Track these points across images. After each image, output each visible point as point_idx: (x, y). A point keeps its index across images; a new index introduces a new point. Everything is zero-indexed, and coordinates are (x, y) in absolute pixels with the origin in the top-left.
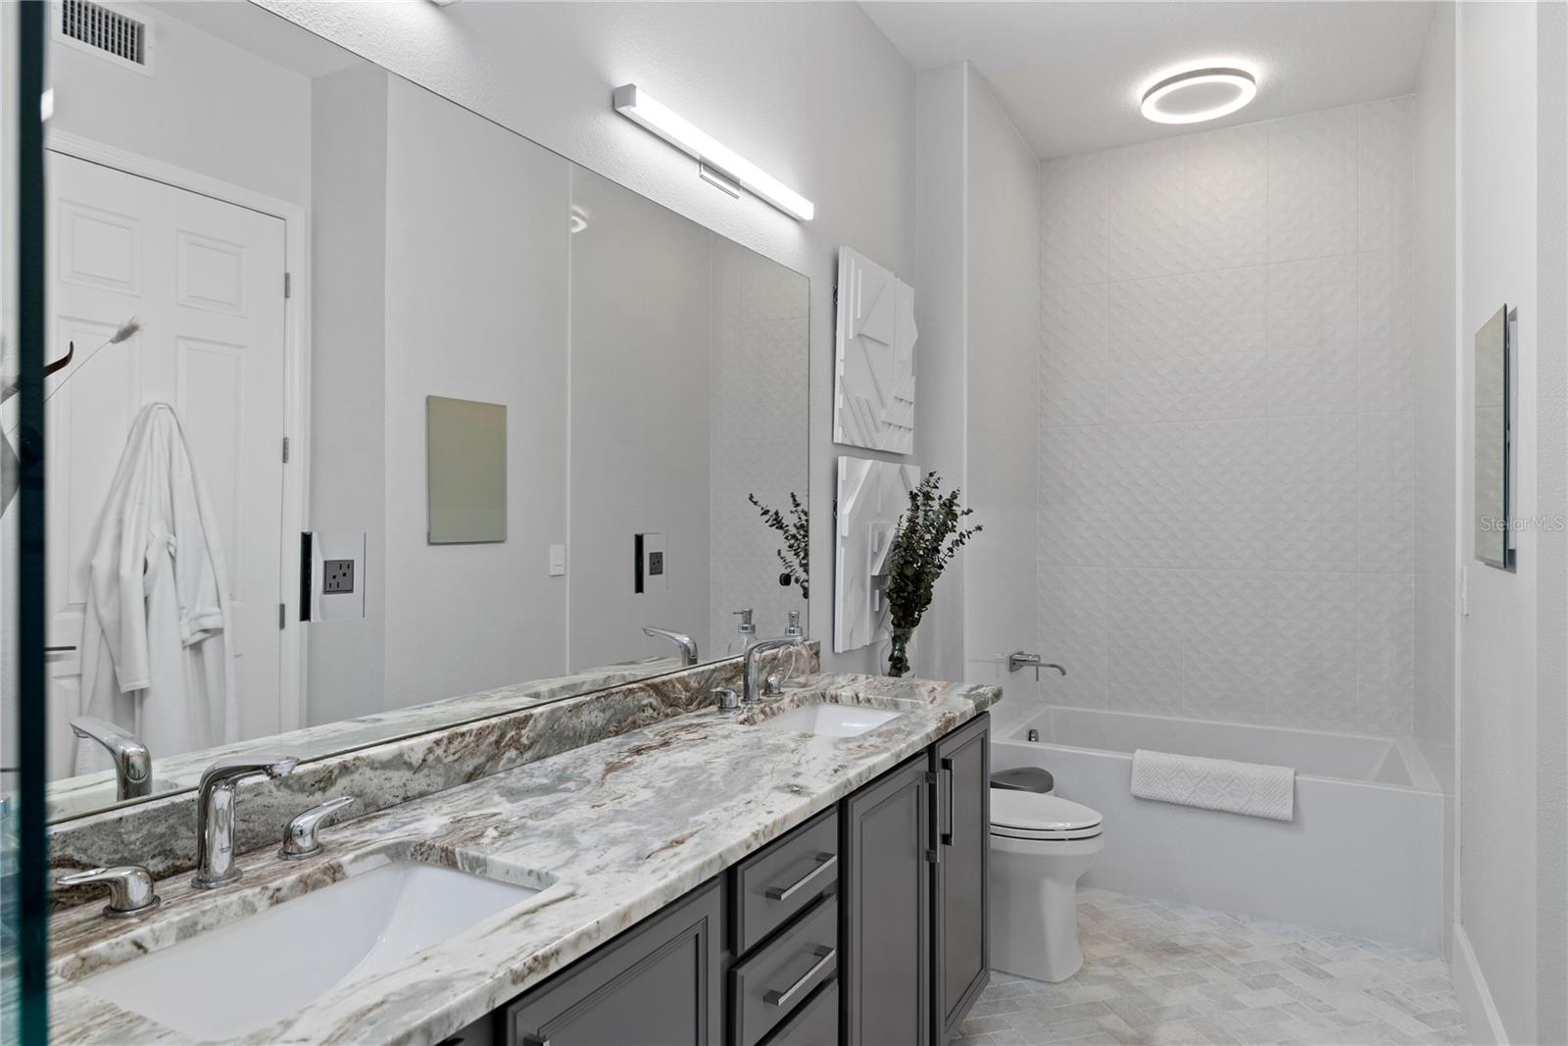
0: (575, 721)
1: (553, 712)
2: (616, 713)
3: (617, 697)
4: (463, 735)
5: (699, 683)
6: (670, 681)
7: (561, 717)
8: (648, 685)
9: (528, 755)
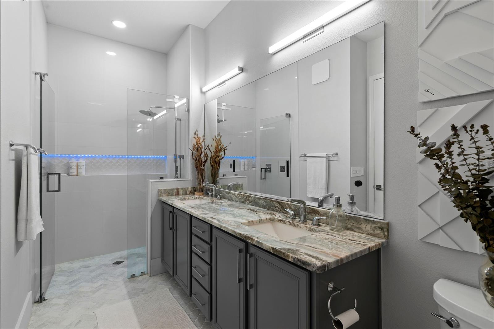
0: (259, 201)
1: (255, 197)
2: (268, 204)
3: (268, 200)
4: (241, 194)
5: (295, 208)
6: (284, 203)
7: (256, 199)
8: (277, 201)
9: (251, 204)
